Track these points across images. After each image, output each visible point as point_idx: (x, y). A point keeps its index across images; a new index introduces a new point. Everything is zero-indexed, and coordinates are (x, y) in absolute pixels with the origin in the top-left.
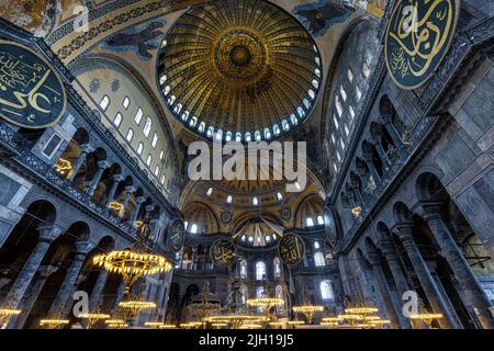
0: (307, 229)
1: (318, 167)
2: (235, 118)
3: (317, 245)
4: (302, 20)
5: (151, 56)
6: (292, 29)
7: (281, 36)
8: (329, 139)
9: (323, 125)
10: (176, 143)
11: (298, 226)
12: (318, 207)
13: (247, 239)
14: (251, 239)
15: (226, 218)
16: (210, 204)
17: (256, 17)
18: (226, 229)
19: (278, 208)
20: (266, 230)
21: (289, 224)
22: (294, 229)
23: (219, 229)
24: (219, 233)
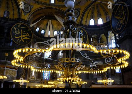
0: (90, 26)
11: (84, 23)
13: (40, 31)
14: (43, 32)
15: (27, 8)
18: (25, 17)
20: (55, 26)
22: (80, 25)
23: (19, 15)
24: (19, 19)
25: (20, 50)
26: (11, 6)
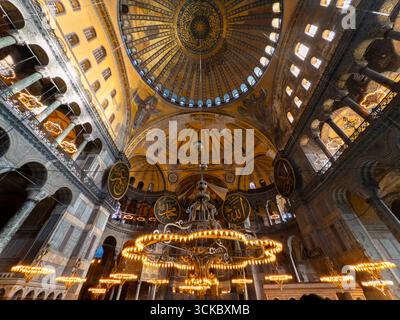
1: (266, 127)
10: (131, 91)
15: (173, 177)
18: (172, 188)
19: (222, 172)
21: (233, 187)
22: (238, 190)
23: (165, 187)
24: (165, 191)
25: (146, 238)
26: (156, 177)
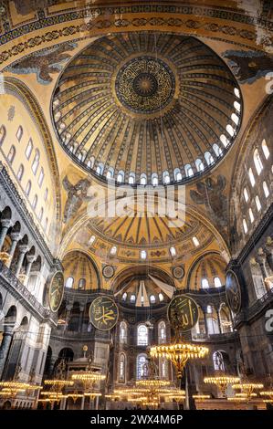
0: (202, 291)
1: (222, 223)
2: (130, 156)
3: (209, 310)
4: (230, 64)
5: (51, 80)
6: (213, 66)
7: (197, 71)
8: (240, 194)
9: (234, 177)
10: (61, 179)
11: (192, 287)
12: (217, 268)
13: (128, 298)
14: (133, 298)
15: (108, 272)
16: (92, 255)
17: (172, 47)
18: (107, 285)
19: (169, 265)
20: (151, 287)
21: (182, 285)
22: (187, 290)
23: (99, 284)
24: (99, 289)
26: (88, 271)
